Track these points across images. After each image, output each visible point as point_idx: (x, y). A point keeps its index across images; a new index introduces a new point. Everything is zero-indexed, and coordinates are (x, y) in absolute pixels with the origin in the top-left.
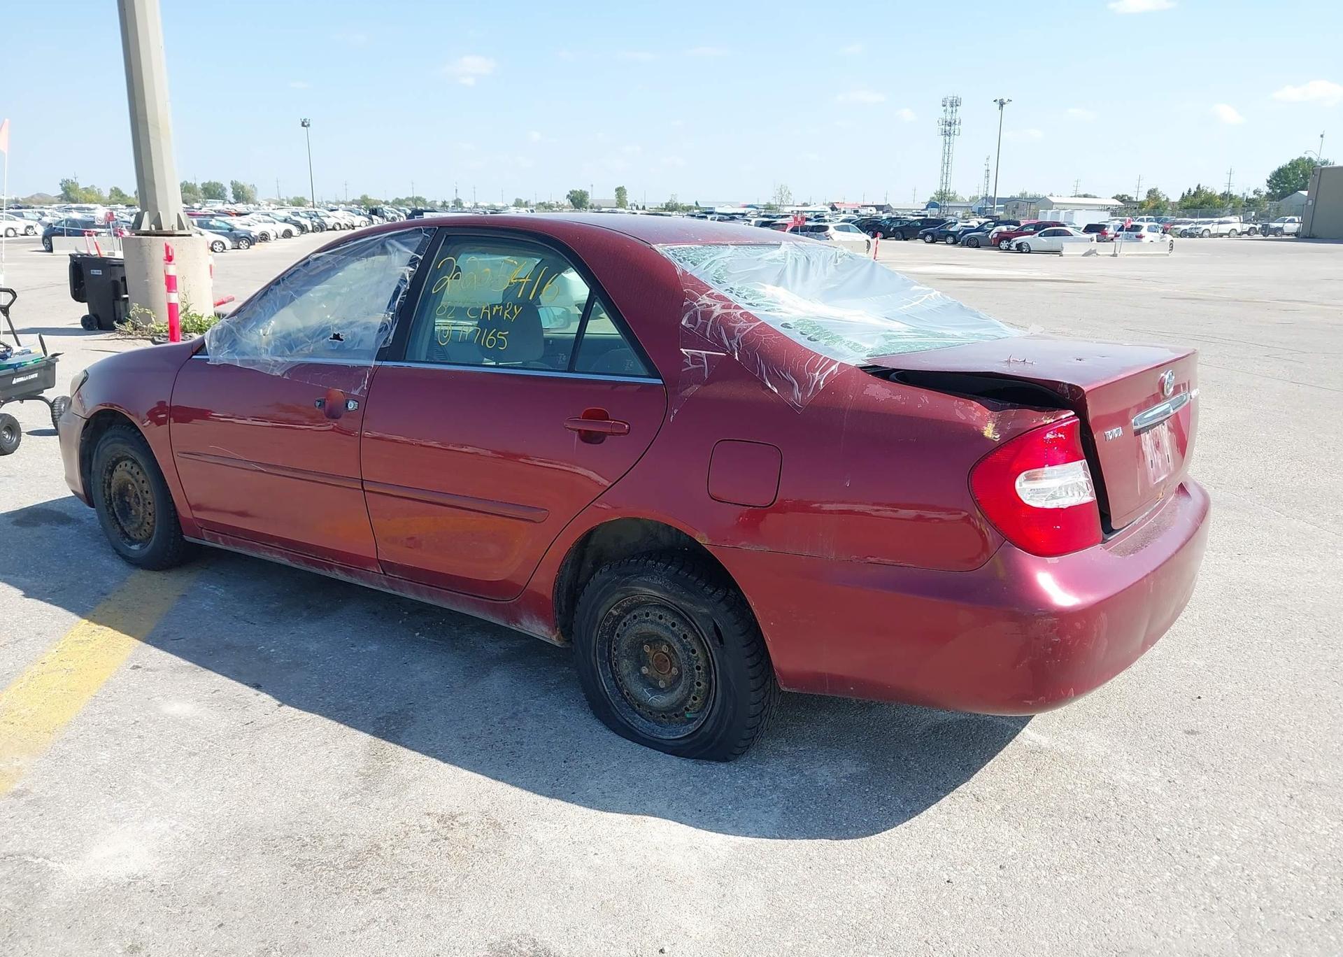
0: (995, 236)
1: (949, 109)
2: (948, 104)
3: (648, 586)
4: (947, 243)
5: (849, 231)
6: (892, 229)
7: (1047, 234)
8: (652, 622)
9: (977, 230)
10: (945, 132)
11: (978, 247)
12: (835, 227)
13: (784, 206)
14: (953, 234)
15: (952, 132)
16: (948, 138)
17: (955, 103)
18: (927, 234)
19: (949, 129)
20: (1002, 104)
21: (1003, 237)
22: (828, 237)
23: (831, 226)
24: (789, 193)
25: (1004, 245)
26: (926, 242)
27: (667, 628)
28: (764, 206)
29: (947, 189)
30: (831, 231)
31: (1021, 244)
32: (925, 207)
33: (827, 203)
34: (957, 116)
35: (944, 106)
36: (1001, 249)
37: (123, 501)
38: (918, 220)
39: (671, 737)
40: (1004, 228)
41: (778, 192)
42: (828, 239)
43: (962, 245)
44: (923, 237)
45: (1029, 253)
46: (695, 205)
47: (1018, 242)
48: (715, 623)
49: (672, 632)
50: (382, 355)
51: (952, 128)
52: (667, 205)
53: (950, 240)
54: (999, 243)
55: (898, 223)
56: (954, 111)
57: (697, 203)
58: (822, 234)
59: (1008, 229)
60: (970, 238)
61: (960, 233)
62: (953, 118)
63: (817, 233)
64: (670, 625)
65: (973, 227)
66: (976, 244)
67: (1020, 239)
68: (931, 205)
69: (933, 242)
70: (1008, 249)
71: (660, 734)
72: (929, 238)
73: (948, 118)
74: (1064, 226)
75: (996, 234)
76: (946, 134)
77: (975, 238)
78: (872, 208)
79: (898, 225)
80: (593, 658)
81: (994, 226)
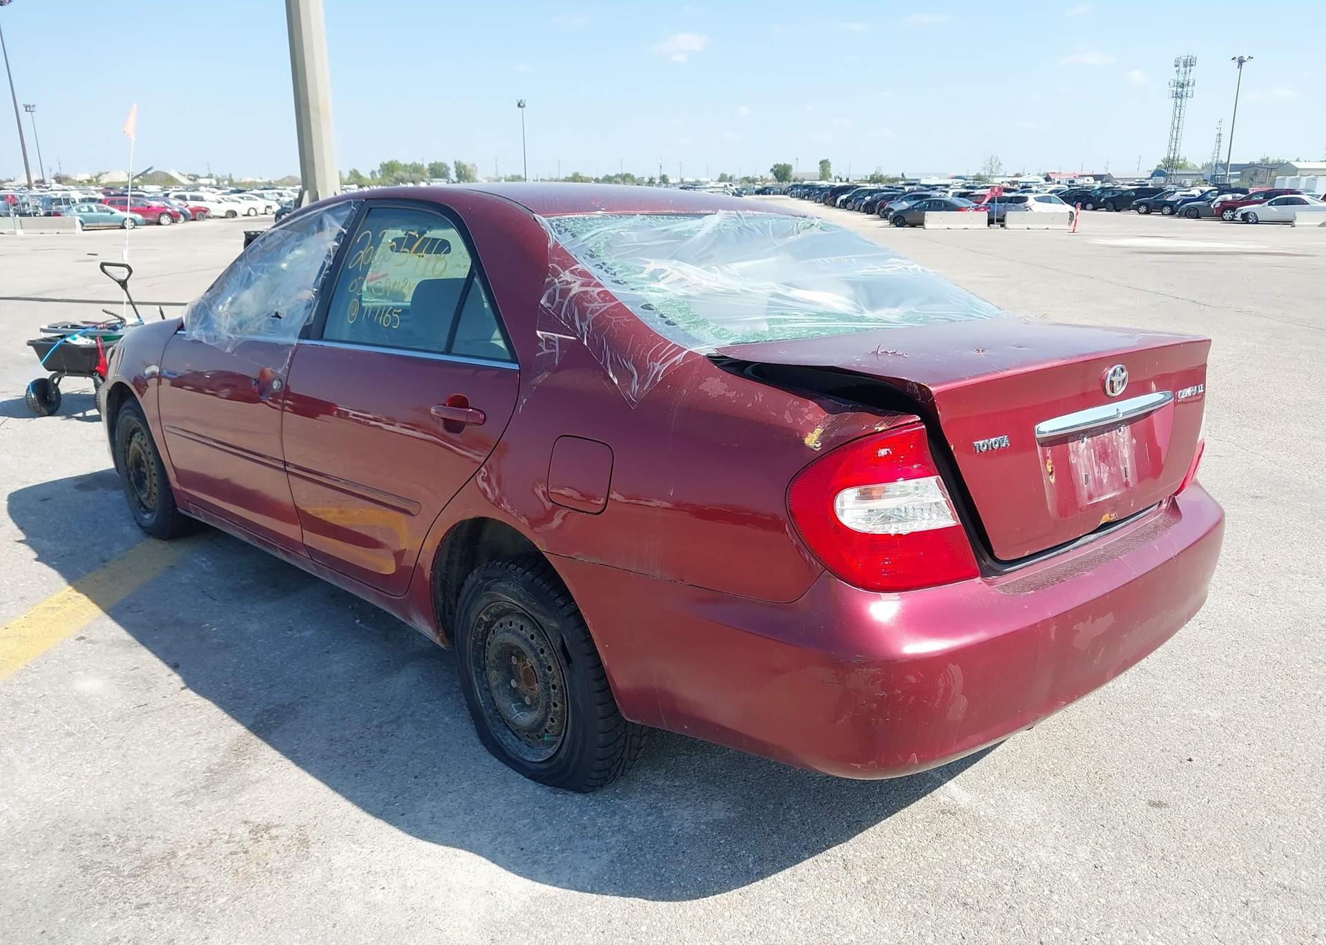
0: (1218, 205)
1: (1182, 69)
2: (1181, 64)
3: (505, 592)
4: (1163, 214)
5: (1051, 203)
6: (1102, 200)
7: (1279, 203)
8: (514, 632)
9: (1199, 199)
10: (1176, 94)
11: (1198, 217)
12: (1035, 198)
13: (994, 177)
14: (1171, 204)
15: (1184, 94)
16: (1179, 100)
17: (1189, 63)
18: (1141, 204)
19: (1181, 90)
20: (1241, 61)
21: (1226, 206)
22: (1026, 209)
23: (1031, 197)
24: (1000, 164)
25: (1228, 215)
26: (1140, 213)
27: (526, 640)
28: (974, 177)
29: (1177, 155)
30: (1031, 201)
31: (1247, 214)
32: (1150, 176)
33: (1042, 173)
34: (1191, 77)
35: (1176, 66)
36: (1224, 220)
37: (139, 471)
38: (1133, 190)
39: (534, 760)
40: (1229, 197)
41: (987, 162)
42: (1027, 211)
43: (1180, 216)
44: (1137, 208)
45: (1257, 223)
46: (901, 177)
47: (1244, 212)
48: (563, 642)
49: (531, 646)
50: (305, 333)
51: (1185, 89)
52: (872, 177)
53: (1167, 210)
54: (1222, 213)
55: (1110, 193)
56: (1188, 71)
57: (903, 175)
58: (1021, 205)
59: (1233, 198)
60: (1189, 209)
61: (1178, 203)
62: (1187, 79)
63: (1016, 205)
64: (528, 636)
65: (1194, 196)
66: (1195, 214)
67: (1245, 209)
68: (1158, 173)
69: (1147, 213)
70: (1232, 220)
71: (525, 754)
72: (1143, 209)
73: (1181, 79)
74: (1298, 193)
75: (1219, 204)
76: (1178, 96)
77: (1195, 208)
78: (1089, 178)
79: (1109, 195)
80: (468, 665)
81: (1218, 195)
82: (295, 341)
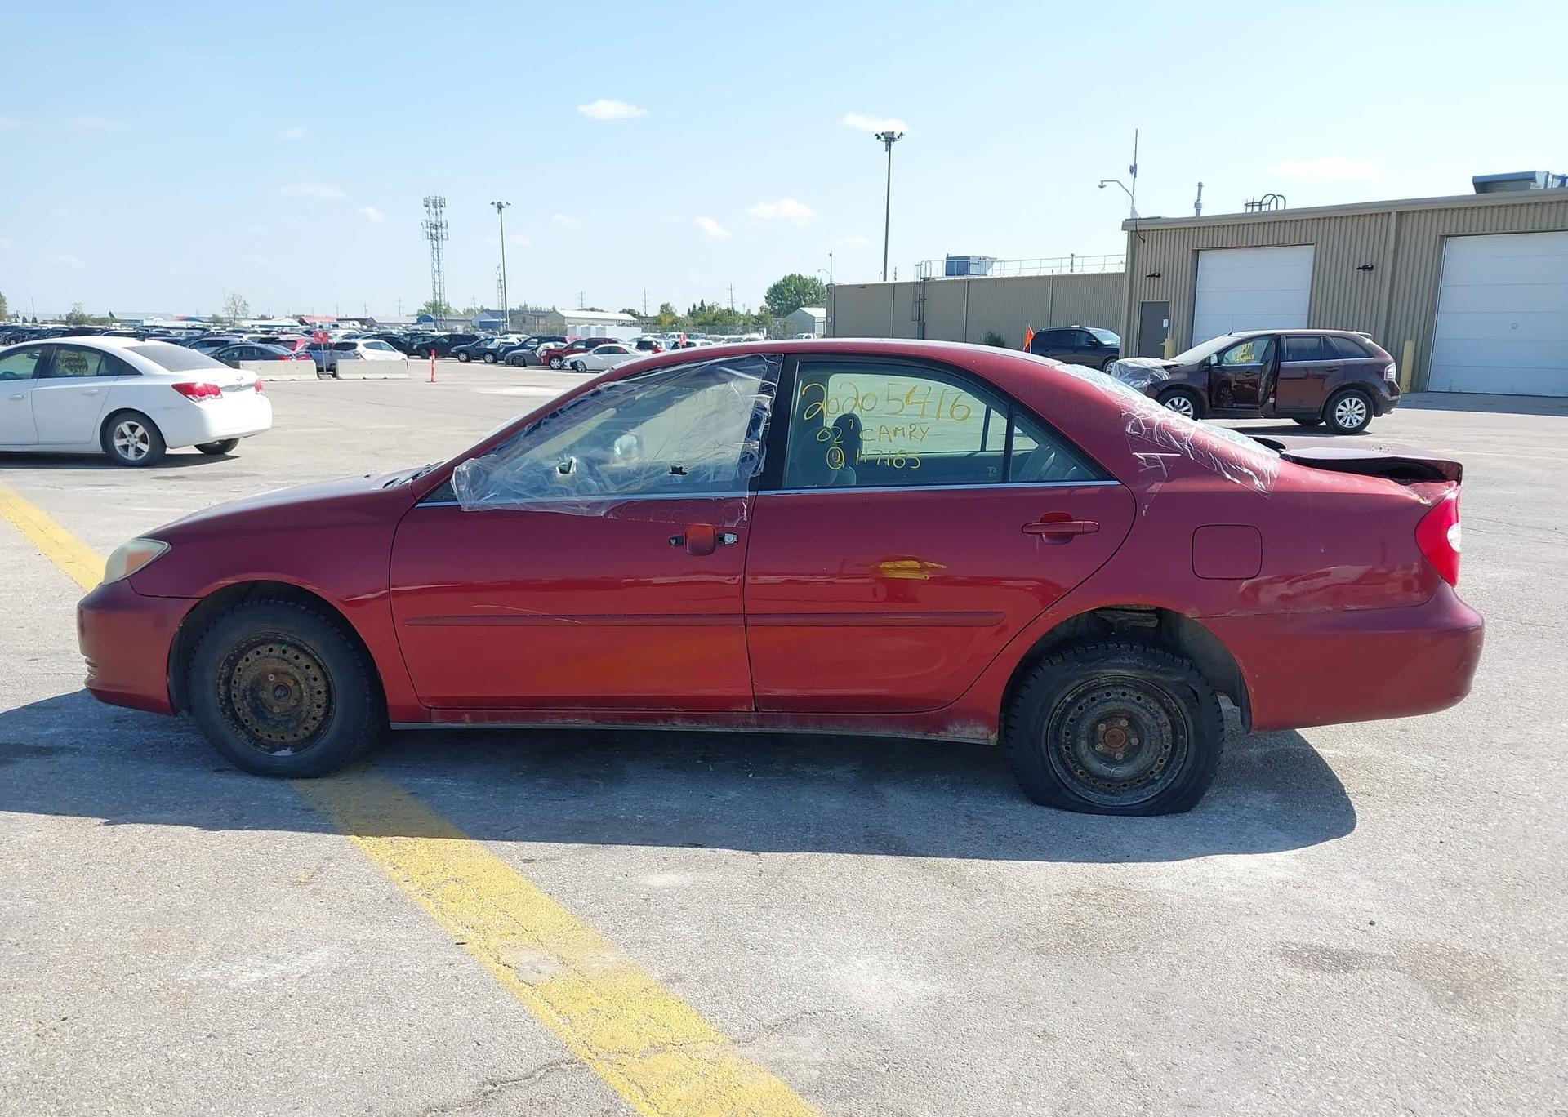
0: (544, 354)
1: (433, 210)
2: (431, 205)
4: (486, 362)
5: (381, 349)
6: (415, 347)
7: (600, 352)
8: (1116, 700)
9: (520, 347)
10: (431, 235)
11: (525, 366)
12: (364, 345)
13: (239, 319)
14: (493, 352)
15: (439, 236)
16: (435, 242)
17: (439, 204)
18: (462, 351)
19: (435, 231)
20: (500, 207)
21: (552, 356)
22: (357, 356)
23: (360, 343)
24: (245, 304)
25: (555, 363)
26: (461, 361)
27: (1134, 702)
28: (209, 318)
29: (443, 299)
30: (360, 348)
31: (576, 362)
32: (416, 321)
33: (291, 315)
34: (443, 218)
35: (426, 206)
36: (553, 369)
37: (255, 697)
38: (445, 336)
39: (1135, 802)
40: (551, 345)
41: (229, 302)
42: (358, 358)
43: (507, 364)
44: (456, 356)
45: (584, 372)
46: (109, 316)
47: (572, 361)
48: (1192, 688)
49: (1140, 705)
51: (439, 231)
52: (69, 317)
53: (489, 358)
54: (550, 362)
55: (421, 339)
56: (439, 212)
57: (110, 314)
58: (350, 352)
59: (555, 346)
60: (515, 357)
61: (501, 351)
62: (439, 220)
63: (344, 352)
64: (1135, 699)
65: (514, 343)
66: (521, 362)
67: (573, 357)
68: (423, 318)
69: (468, 361)
70: (561, 368)
72: (463, 356)
73: (433, 220)
74: (616, 342)
75: (545, 352)
76: (432, 237)
77: (521, 356)
78: (355, 322)
79: (420, 341)
81: (538, 343)
82: (747, 494)
